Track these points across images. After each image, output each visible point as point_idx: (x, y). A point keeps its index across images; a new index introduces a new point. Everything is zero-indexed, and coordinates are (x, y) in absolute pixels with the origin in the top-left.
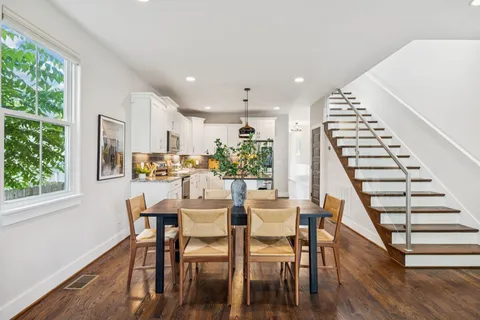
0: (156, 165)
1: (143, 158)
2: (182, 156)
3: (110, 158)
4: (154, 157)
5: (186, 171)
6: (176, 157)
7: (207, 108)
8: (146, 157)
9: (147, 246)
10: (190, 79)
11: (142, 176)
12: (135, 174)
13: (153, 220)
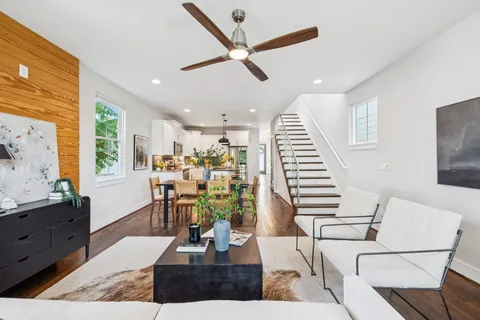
0: (167, 163)
1: (159, 158)
2: (186, 158)
3: (140, 158)
4: (166, 158)
5: (188, 167)
6: (182, 158)
7: (202, 125)
8: (161, 158)
9: (160, 201)
10: (187, 111)
11: (158, 169)
12: (154, 167)
13: (162, 187)
